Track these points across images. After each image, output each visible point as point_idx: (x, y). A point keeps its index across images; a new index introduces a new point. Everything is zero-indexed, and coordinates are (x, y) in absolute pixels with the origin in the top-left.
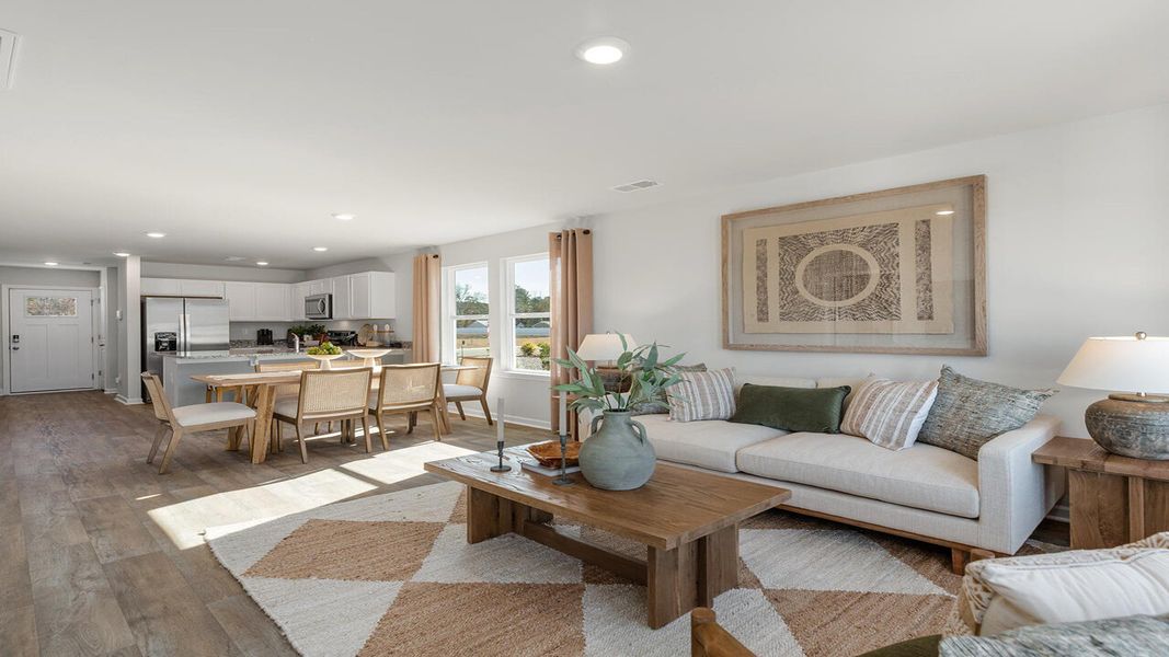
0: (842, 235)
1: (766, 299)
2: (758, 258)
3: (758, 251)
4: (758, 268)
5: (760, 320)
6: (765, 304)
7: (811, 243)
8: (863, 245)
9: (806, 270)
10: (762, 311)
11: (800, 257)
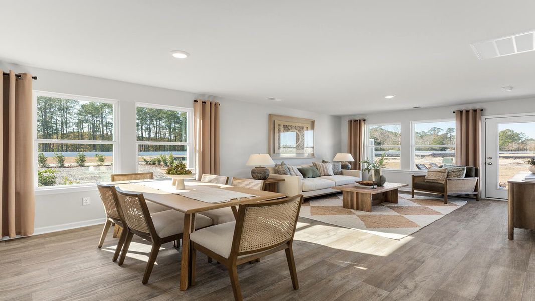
0: (295, 128)
3: (278, 128)
6: (280, 144)
7: (290, 128)
8: (298, 131)
10: (279, 146)
11: (288, 132)
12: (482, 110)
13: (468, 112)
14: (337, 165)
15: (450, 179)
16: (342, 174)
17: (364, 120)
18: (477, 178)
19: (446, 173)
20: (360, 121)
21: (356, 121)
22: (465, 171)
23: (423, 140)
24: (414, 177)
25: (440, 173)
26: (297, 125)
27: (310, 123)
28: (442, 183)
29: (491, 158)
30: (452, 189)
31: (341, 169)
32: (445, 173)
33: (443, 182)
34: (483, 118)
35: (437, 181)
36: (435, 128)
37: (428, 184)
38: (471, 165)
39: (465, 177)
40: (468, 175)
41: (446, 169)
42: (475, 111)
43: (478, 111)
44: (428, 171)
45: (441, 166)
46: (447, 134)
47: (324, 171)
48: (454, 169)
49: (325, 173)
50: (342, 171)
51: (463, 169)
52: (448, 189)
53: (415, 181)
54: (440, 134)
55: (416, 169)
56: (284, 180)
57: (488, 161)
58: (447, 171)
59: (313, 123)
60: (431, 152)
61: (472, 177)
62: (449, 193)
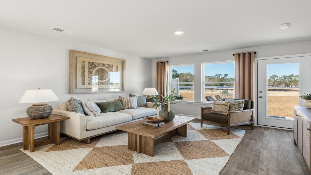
0: (103, 65)
1: (84, 79)
2: (82, 66)
3: (82, 64)
4: (82, 69)
5: (82, 84)
6: (84, 80)
7: (97, 65)
8: (107, 68)
9: (95, 72)
10: (83, 82)
11: (94, 68)
12: (255, 53)
13: (244, 54)
14: (142, 99)
15: (232, 112)
16: (146, 106)
17: (168, 62)
18: (252, 110)
19: (229, 106)
20: (164, 62)
21: (162, 63)
22: (244, 104)
23: (212, 80)
24: (203, 109)
25: (223, 106)
26: (105, 62)
27: (121, 62)
28: (224, 115)
29: (261, 92)
30: (233, 121)
31: (145, 102)
32: (227, 106)
33: (226, 114)
34: (256, 59)
35: (221, 113)
36: (218, 74)
37: (213, 115)
38: (247, 98)
39: (243, 109)
40: (245, 108)
41: (228, 102)
42: (250, 54)
43: (252, 54)
44: (214, 104)
45: (224, 100)
46: (224, 77)
47: (128, 104)
48: (235, 102)
49: (128, 106)
50: (146, 104)
51: (242, 103)
52: (231, 122)
53: (204, 113)
54: (221, 77)
55: (205, 101)
56: (69, 118)
57: (260, 95)
58: (229, 104)
59: (123, 62)
60: (216, 87)
61: (249, 109)
62: (231, 125)
